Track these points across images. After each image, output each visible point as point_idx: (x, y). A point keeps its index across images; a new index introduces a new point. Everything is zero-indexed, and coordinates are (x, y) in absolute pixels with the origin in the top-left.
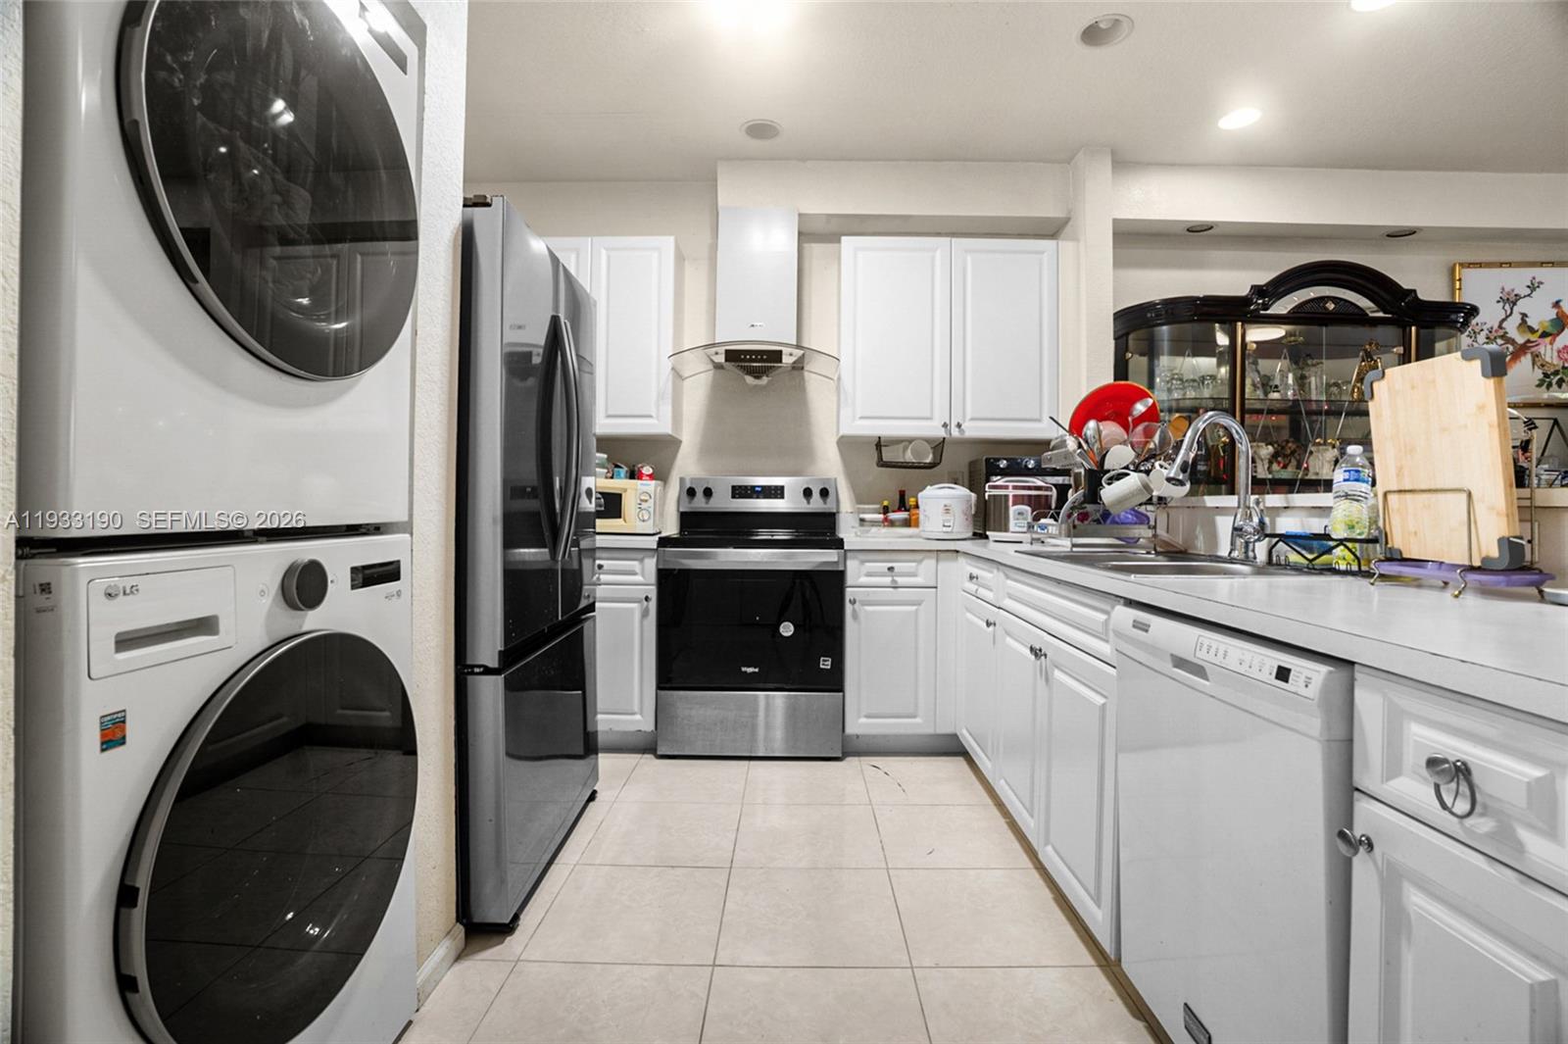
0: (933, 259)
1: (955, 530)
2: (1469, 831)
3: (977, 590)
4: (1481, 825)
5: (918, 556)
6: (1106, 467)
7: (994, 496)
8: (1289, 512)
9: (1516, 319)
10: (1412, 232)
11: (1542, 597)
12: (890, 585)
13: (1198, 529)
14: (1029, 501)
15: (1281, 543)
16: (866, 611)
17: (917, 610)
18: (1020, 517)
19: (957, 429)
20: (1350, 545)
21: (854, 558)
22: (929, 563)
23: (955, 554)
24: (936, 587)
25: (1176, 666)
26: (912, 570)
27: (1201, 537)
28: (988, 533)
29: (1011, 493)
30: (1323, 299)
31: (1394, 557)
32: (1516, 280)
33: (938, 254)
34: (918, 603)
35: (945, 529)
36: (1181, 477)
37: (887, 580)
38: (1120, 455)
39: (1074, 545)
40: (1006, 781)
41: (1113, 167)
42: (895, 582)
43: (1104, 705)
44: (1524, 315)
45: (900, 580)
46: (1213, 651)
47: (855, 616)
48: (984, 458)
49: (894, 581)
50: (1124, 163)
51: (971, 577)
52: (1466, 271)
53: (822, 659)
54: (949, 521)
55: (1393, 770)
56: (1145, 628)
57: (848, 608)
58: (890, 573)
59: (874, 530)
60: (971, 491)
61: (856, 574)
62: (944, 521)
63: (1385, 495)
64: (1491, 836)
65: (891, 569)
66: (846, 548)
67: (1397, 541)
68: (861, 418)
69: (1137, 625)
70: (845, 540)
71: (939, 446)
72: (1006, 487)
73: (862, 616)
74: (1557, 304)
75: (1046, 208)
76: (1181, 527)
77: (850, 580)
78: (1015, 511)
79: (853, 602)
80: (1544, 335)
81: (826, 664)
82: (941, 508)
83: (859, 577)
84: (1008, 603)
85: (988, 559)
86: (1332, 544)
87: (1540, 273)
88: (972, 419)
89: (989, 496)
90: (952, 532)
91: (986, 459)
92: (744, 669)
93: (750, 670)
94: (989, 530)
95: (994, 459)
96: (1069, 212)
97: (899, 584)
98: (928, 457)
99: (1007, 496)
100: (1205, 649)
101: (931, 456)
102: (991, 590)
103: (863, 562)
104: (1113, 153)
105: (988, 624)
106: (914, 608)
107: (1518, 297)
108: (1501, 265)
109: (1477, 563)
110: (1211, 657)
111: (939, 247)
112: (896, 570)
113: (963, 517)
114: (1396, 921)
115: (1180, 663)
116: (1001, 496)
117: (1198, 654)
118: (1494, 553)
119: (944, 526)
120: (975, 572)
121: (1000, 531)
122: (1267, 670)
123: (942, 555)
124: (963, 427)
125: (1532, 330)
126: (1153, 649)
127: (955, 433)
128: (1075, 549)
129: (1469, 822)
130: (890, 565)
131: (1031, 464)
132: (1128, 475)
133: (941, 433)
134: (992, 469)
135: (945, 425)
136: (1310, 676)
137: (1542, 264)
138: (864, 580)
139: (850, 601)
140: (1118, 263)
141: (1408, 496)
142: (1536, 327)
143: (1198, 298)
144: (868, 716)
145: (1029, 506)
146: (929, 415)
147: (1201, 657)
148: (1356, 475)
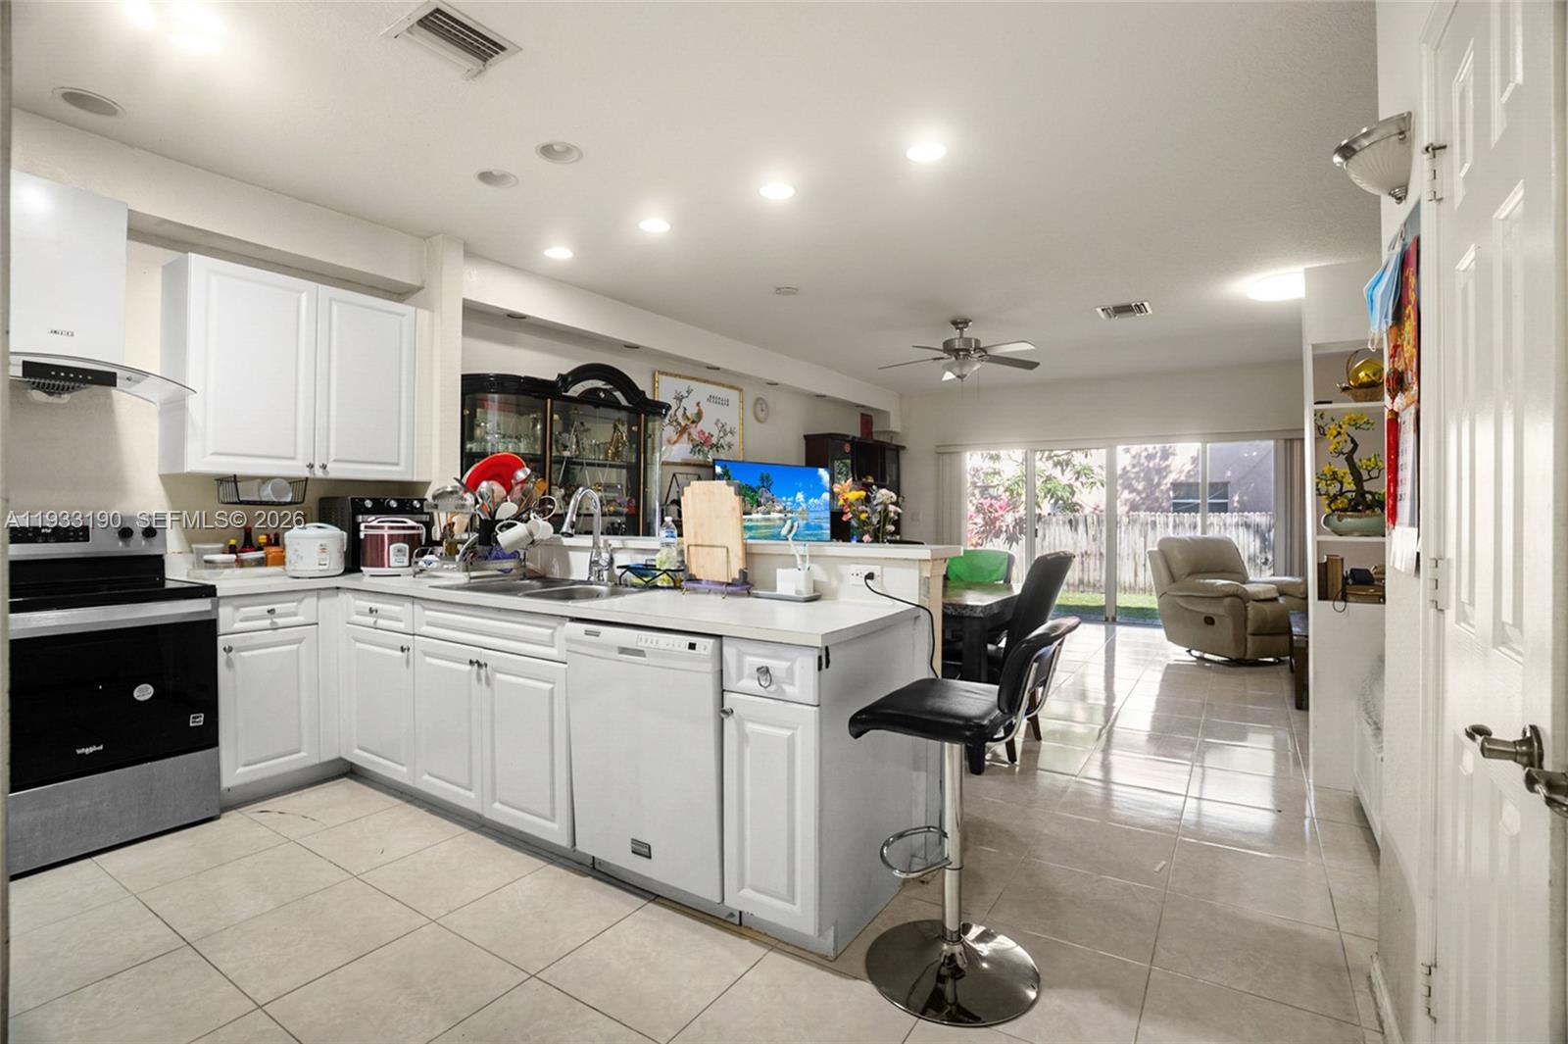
0: (299, 300)
1: (332, 567)
2: (769, 692)
3: (375, 622)
4: (773, 688)
5: (299, 596)
6: (497, 517)
7: (371, 535)
8: (622, 551)
9: (681, 410)
10: (637, 347)
11: (749, 594)
12: (269, 627)
13: (554, 560)
14: (405, 539)
15: (628, 572)
16: (241, 656)
17: (298, 648)
18: (400, 553)
19: (321, 470)
20: (670, 573)
21: (226, 605)
22: (310, 602)
23: (336, 591)
24: (317, 624)
25: (620, 653)
26: (293, 610)
27: (557, 566)
28: (362, 568)
29: (386, 533)
30: (598, 389)
31: (692, 579)
32: (682, 385)
33: (304, 296)
34: (299, 641)
35: (321, 567)
36: (570, 532)
37: (266, 623)
38: (508, 509)
39: (471, 578)
40: (429, 774)
41: (465, 256)
42: (275, 623)
43: (552, 689)
44: (685, 409)
45: (280, 621)
46: (649, 641)
47: (230, 664)
48: (349, 498)
49: (273, 623)
50: (472, 254)
51: (371, 611)
52: (661, 376)
53: (192, 716)
54: (325, 559)
55: (740, 677)
56: (597, 634)
57: (222, 656)
58: (269, 615)
59: (228, 571)
60: (342, 529)
61: (229, 620)
62: (320, 559)
63: (688, 547)
64: (776, 691)
65: (271, 611)
66: (219, 594)
67: (694, 570)
68: (213, 454)
69: (587, 633)
70: (217, 587)
71: (300, 484)
72: (382, 528)
73: (238, 665)
74: (698, 404)
75: (404, 276)
76: (539, 557)
77: (222, 628)
78: (394, 549)
79: (229, 650)
80: (693, 422)
81: (197, 720)
82: (317, 548)
83: (234, 622)
84: (426, 629)
85: (377, 592)
86: (658, 573)
87: (694, 385)
88: (335, 461)
89: (365, 535)
90: (328, 570)
91: (352, 499)
92: (79, 752)
93: (88, 751)
94: (364, 566)
95: (359, 499)
96: (424, 282)
97: (280, 625)
98: (288, 495)
99: (383, 536)
100: (643, 641)
101: (291, 495)
102: (401, 621)
103: (237, 608)
104: (465, 245)
105: (402, 650)
106: (295, 646)
107: (683, 397)
108: (676, 376)
109: (730, 581)
110: (649, 644)
111: (307, 291)
112: (277, 611)
113: (338, 555)
114: (743, 738)
115: (623, 650)
116: (377, 535)
117: (640, 644)
118: (737, 576)
119: (320, 564)
120: (374, 606)
121: (378, 566)
122: (682, 646)
123: (323, 593)
124: (328, 468)
125: (688, 419)
126: (605, 647)
127: (319, 473)
128: (472, 581)
129: (768, 689)
130: (270, 607)
131: (394, 504)
132: (515, 524)
133: (305, 473)
134: (358, 508)
135: (311, 466)
136: (705, 646)
137: (693, 379)
138: (238, 626)
139: (225, 649)
140: (466, 332)
141: (700, 548)
142: (690, 416)
143: (520, 378)
144: (245, 765)
145: (408, 543)
146: (292, 455)
147: (641, 646)
148: (670, 534)
